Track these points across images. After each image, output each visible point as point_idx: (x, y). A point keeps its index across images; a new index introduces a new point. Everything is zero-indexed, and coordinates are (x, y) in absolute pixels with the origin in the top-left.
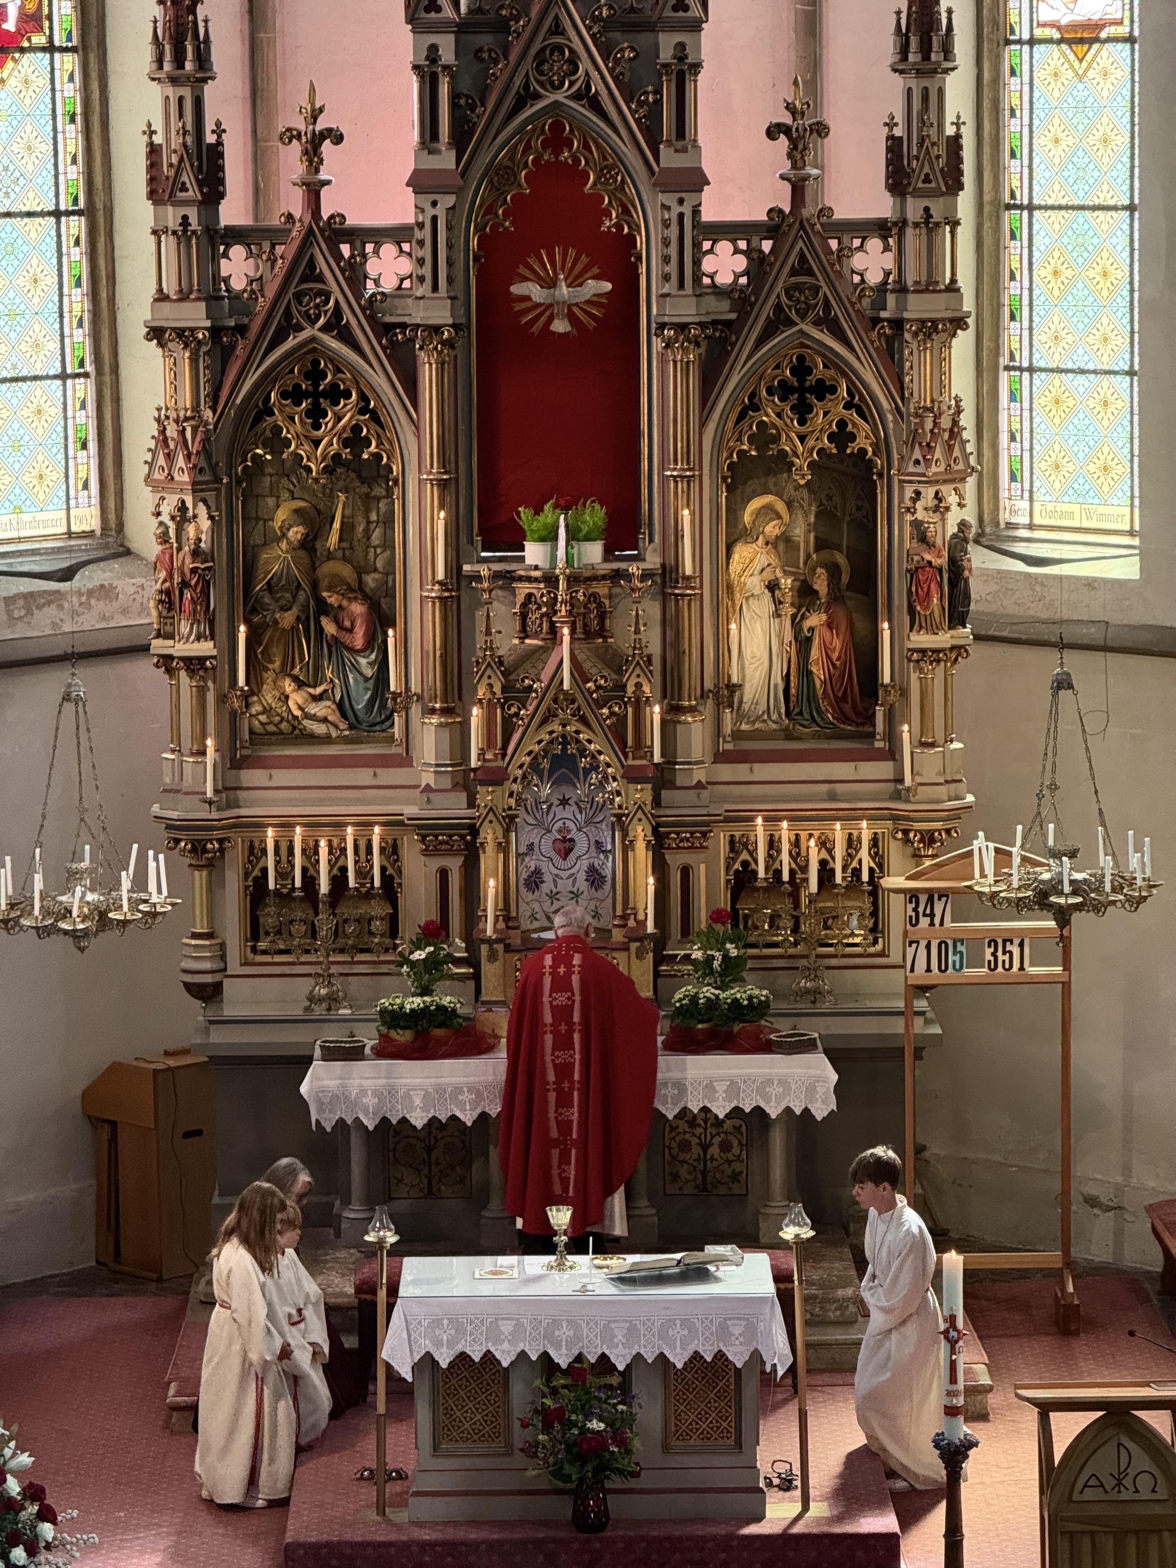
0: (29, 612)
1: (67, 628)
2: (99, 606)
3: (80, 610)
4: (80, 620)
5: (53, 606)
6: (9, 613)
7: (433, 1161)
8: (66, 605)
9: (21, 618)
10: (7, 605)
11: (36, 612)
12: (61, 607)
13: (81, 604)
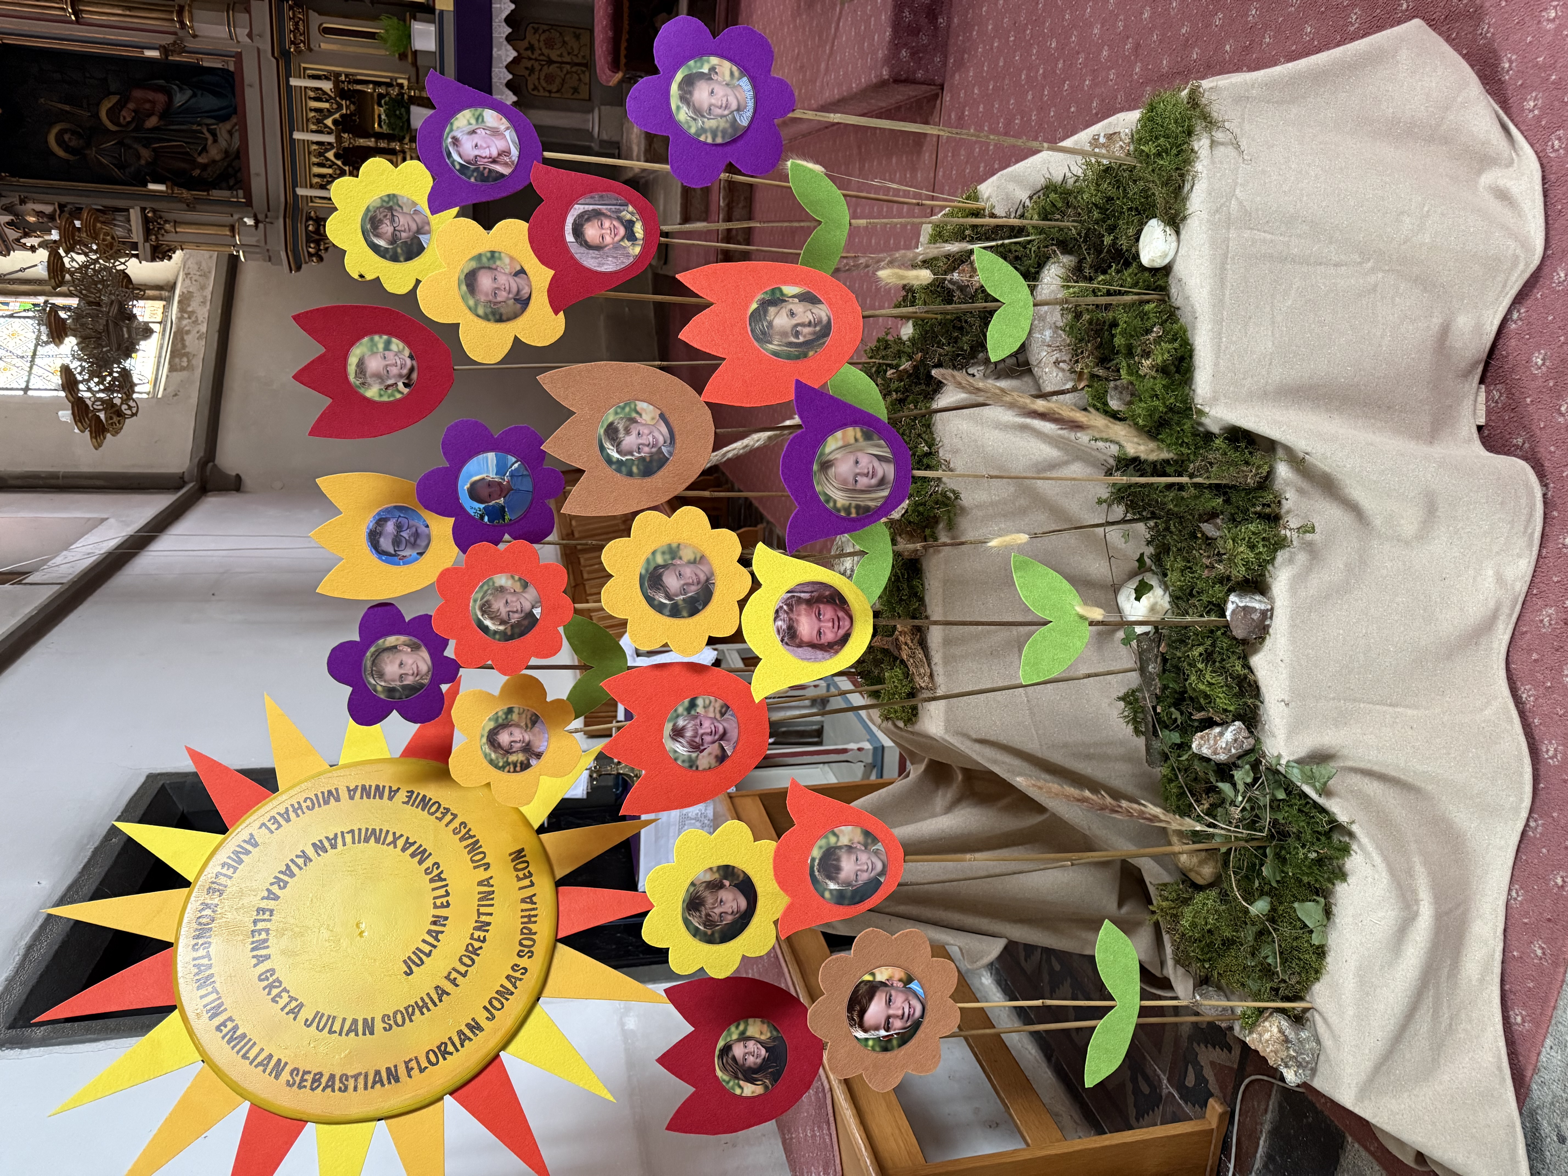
0: (187, 355)
1: (203, 328)
2: (194, 306)
3: (193, 319)
4: (200, 319)
5: (186, 337)
6: (183, 369)
7: (559, 59)
8: (187, 328)
9: (189, 361)
10: (176, 370)
11: (187, 350)
12: (188, 332)
13: (189, 318)
